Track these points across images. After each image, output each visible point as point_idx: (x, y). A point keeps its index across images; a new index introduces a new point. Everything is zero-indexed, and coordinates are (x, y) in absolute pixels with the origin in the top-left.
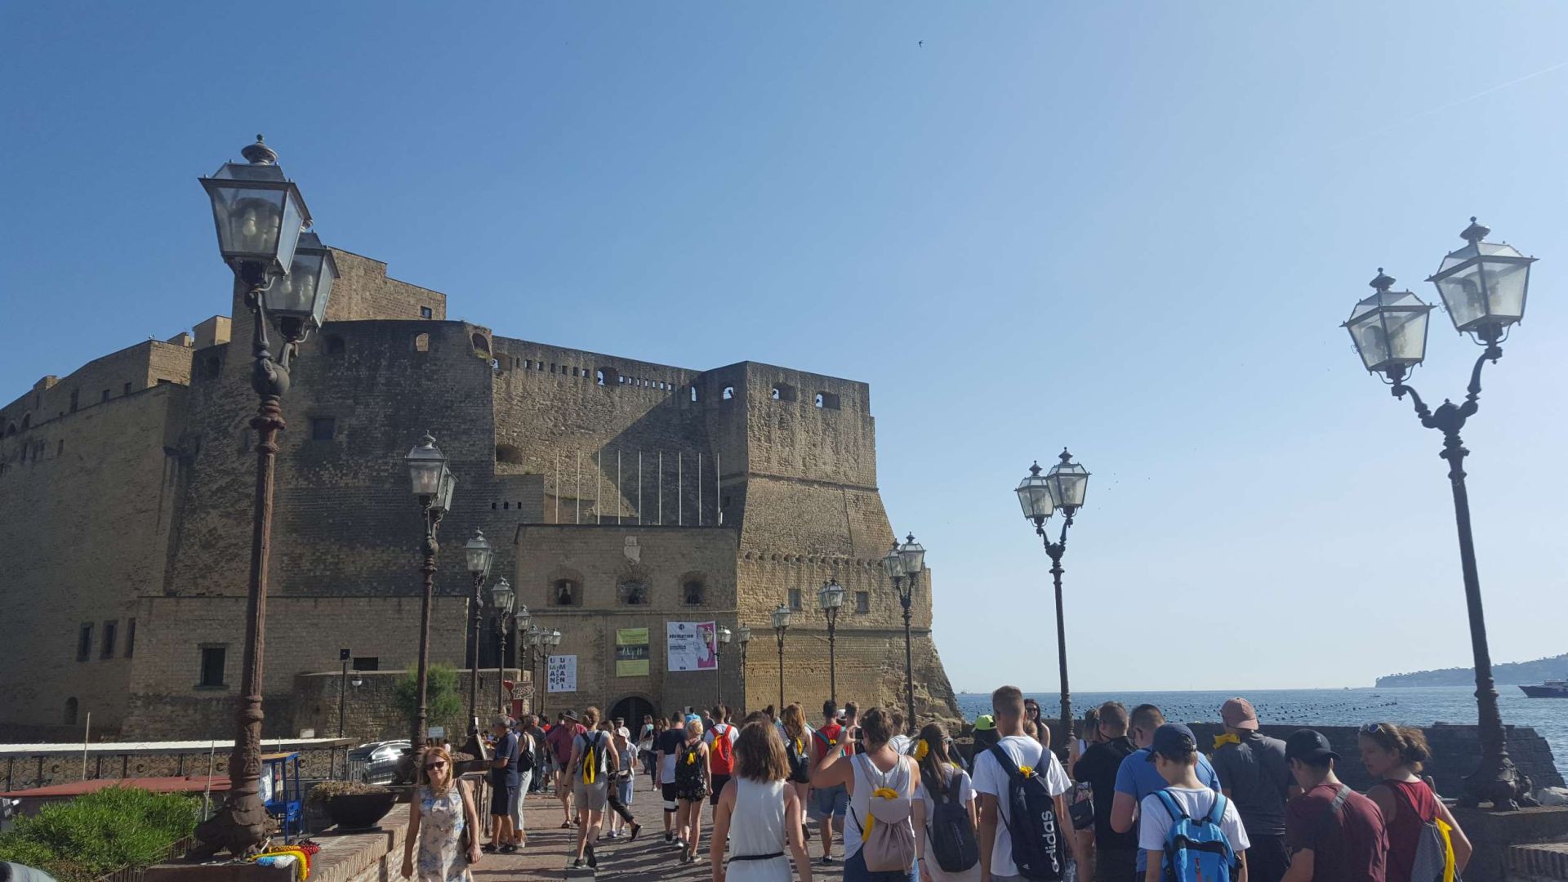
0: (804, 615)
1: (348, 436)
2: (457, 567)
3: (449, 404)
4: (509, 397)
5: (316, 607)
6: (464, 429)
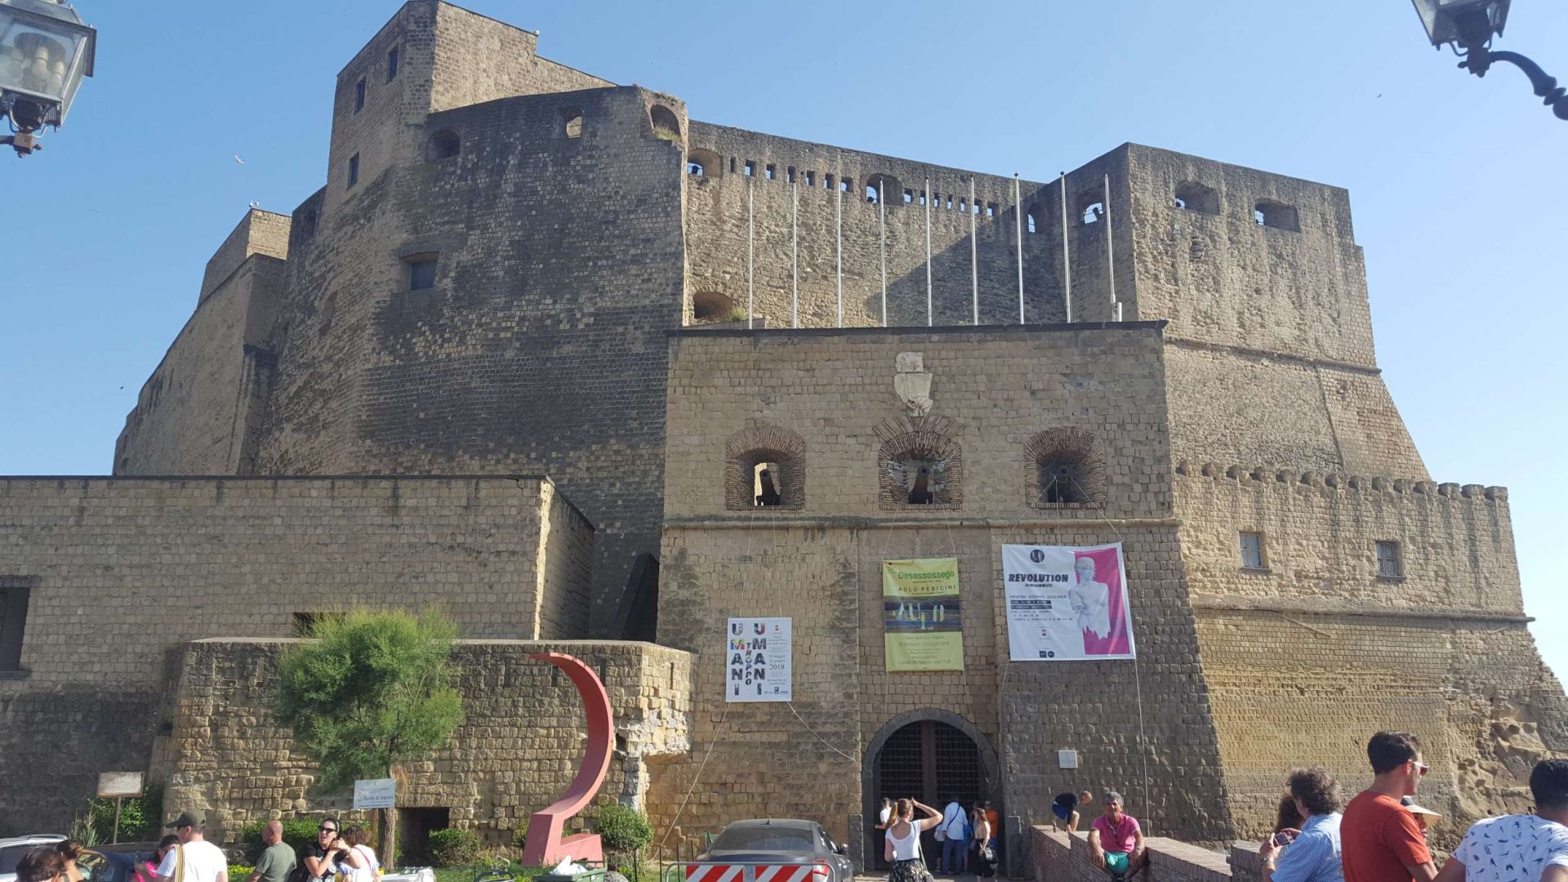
0: (1274, 583)
1: (455, 280)
2: (618, 485)
3: (611, 217)
4: (718, 220)
5: (219, 497)
6: (634, 256)
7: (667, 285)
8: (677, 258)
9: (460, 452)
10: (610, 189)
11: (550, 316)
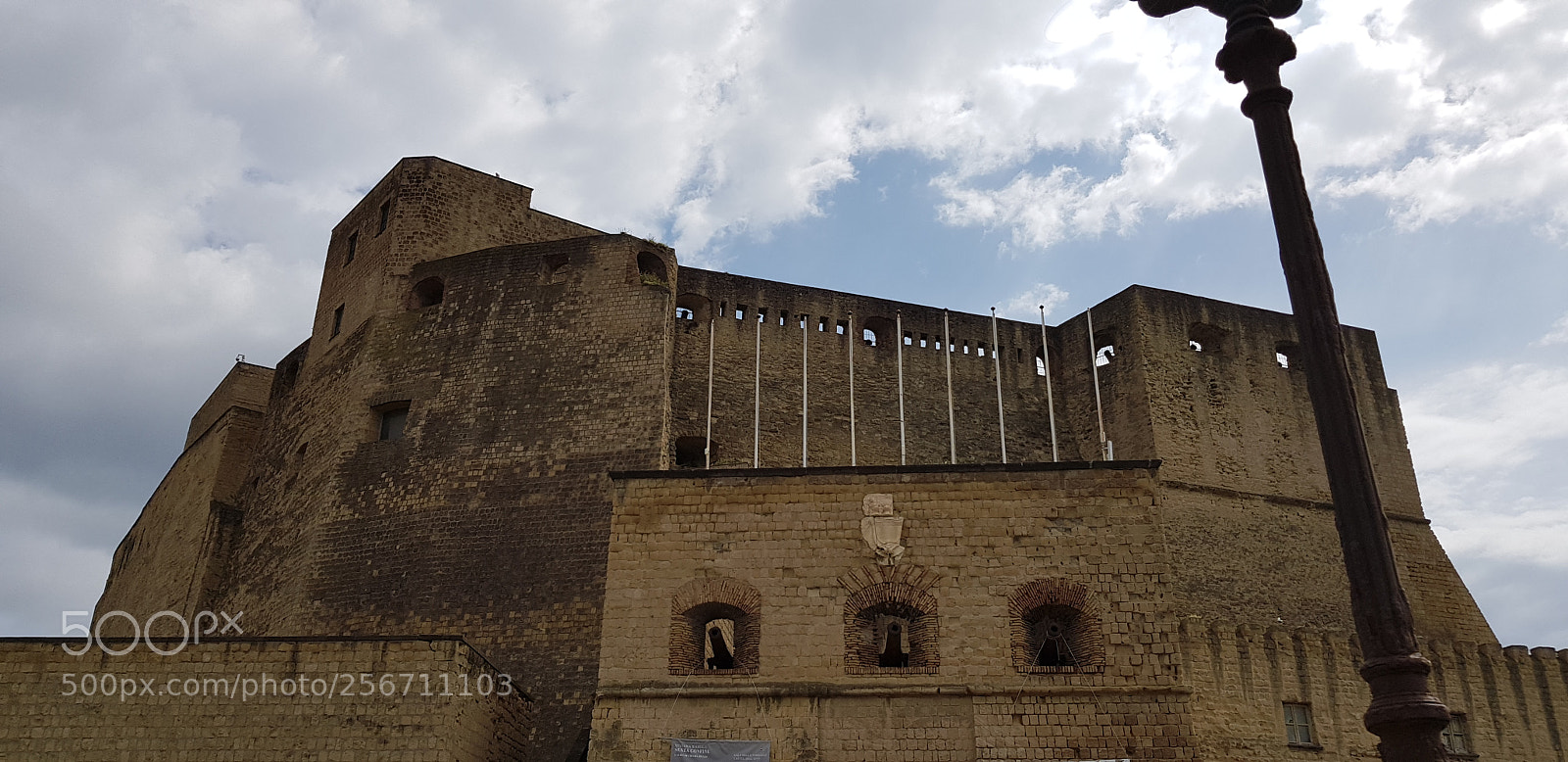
1: (423, 430)
6: (611, 400)
7: (645, 430)
8: (656, 402)
9: (412, 613)
10: (591, 333)
11: (519, 464)
